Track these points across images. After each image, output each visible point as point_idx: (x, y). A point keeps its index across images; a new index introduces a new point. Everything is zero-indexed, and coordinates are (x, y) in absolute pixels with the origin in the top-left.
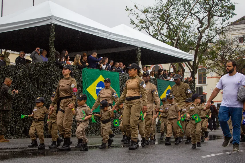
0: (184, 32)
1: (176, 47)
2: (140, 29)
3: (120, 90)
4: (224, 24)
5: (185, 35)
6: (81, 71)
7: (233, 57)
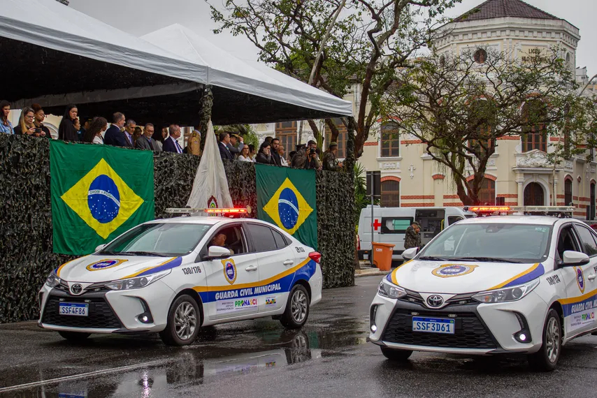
0: (336, 42)
2: (236, 31)
3: (155, 195)
4: (432, 23)
5: (339, 48)
6: (47, 151)
7: (456, 100)
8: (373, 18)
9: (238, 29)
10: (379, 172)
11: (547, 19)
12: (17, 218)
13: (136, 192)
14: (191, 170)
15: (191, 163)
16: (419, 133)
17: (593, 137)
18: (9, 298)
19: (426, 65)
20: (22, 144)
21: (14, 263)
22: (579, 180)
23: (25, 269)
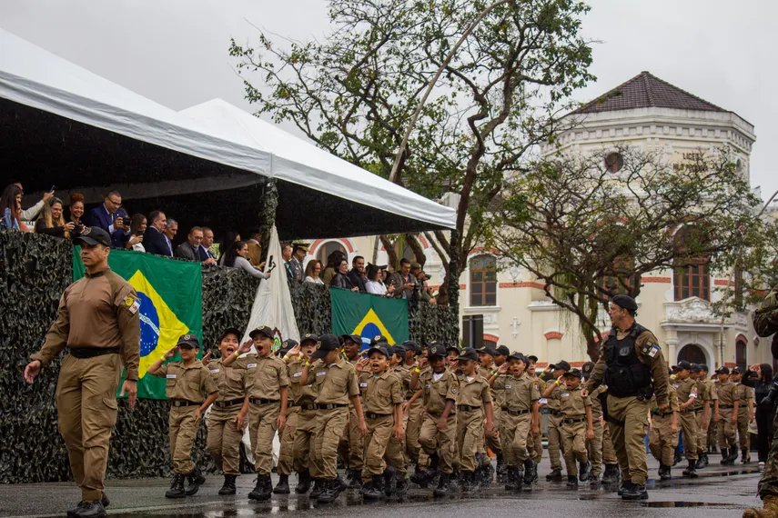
0: (424, 132)
1: (398, 181)
2: (279, 117)
3: (203, 324)
4: (555, 110)
5: (426, 141)
6: (70, 257)
7: (585, 219)
8: (476, 99)
9: (285, 111)
11: (709, 110)
12: (31, 345)
13: (180, 317)
14: (249, 291)
16: (532, 265)
18: (20, 451)
20: (39, 246)
21: (28, 405)
22: (757, 342)
23: (40, 413)
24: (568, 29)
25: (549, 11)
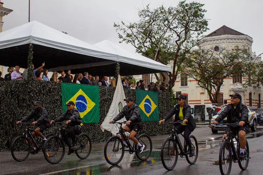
4: (199, 37)
5: (165, 47)
6: (60, 87)
7: (208, 65)
8: (177, 36)
9: (128, 41)
10: (181, 92)
11: (241, 35)
12: (50, 111)
13: (93, 101)
14: (112, 92)
15: (112, 90)
16: (195, 77)
17: (259, 78)
19: (197, 52)
20: (52, 84)
22: (254, 93)
23: (53, 130)
24: (201, 17)
25: (196, 12)
